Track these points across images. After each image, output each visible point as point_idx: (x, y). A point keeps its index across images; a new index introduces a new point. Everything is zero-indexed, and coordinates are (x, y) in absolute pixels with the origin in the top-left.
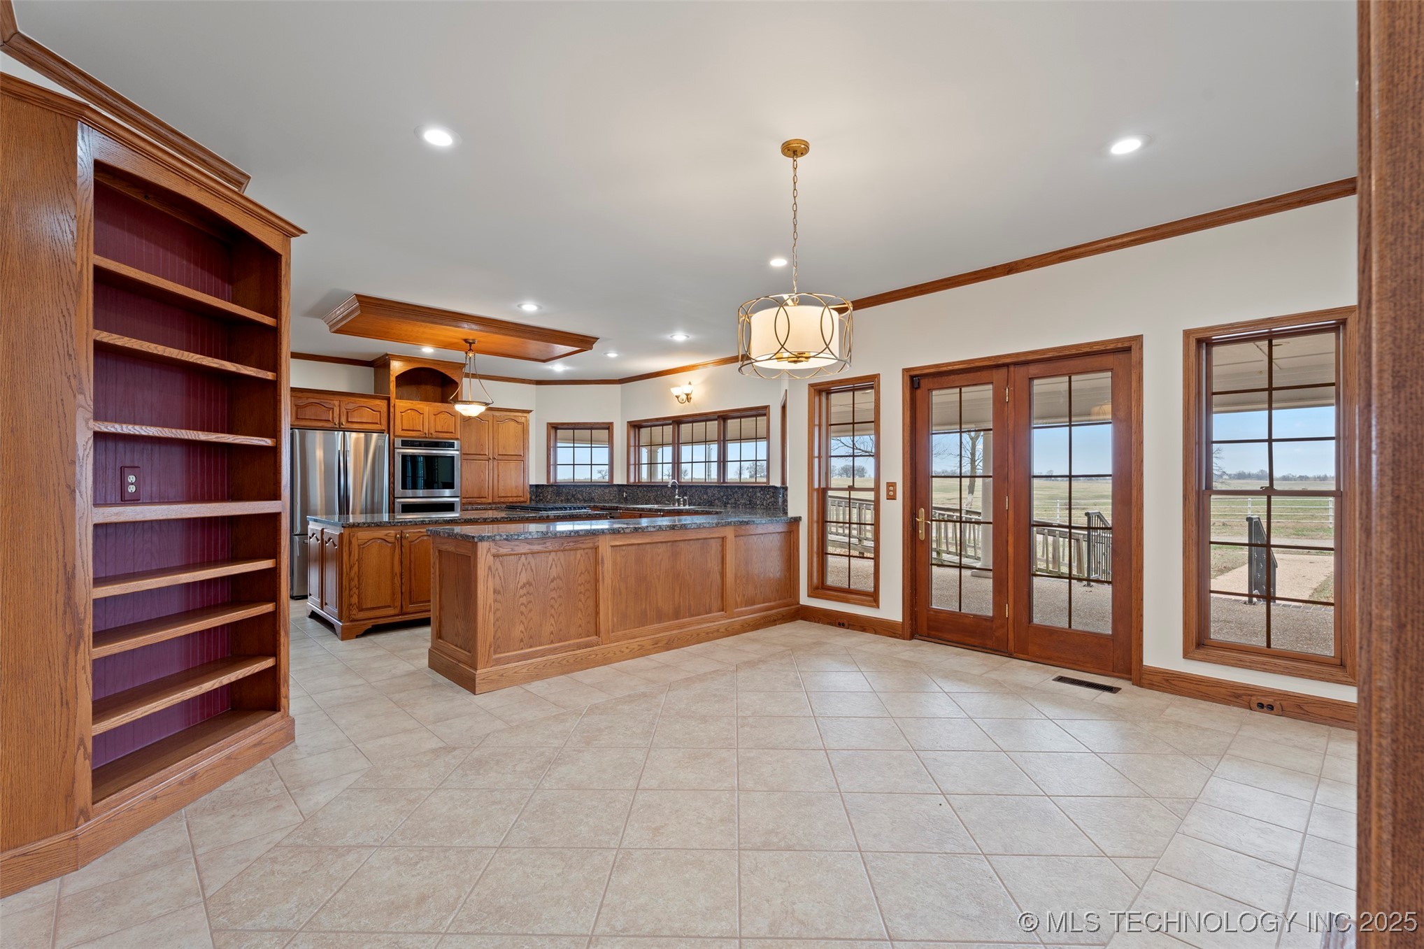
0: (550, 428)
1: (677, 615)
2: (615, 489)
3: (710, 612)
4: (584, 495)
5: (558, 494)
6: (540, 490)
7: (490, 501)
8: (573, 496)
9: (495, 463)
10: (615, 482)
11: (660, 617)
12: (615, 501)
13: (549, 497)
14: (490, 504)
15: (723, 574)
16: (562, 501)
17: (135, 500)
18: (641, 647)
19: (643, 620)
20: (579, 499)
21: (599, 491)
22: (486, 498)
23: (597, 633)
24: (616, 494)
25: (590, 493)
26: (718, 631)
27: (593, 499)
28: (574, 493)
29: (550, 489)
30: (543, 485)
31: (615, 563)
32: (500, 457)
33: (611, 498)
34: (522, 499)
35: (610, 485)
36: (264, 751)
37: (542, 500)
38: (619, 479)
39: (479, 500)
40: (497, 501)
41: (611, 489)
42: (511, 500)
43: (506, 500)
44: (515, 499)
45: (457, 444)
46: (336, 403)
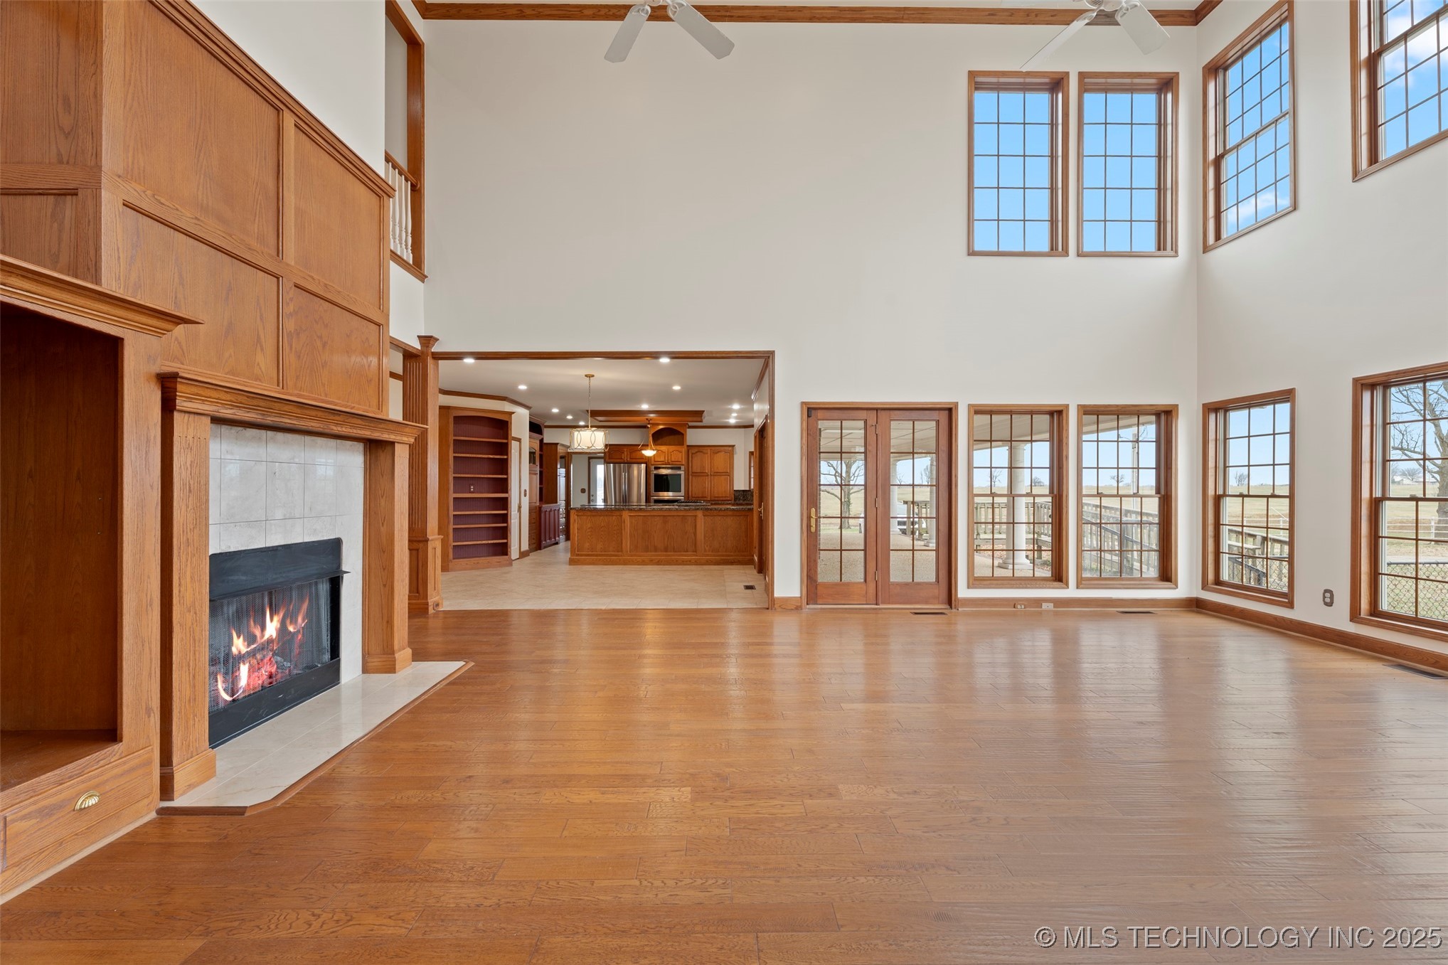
0: (750, 454)
1: (666, 550)
3: (687, 551)
7: (709, 497)
9: (712, 477)
11: (656, 549)
15: (695, 534)
17: (473, 492)
18: (643, 561)
19: (647, 549)
22: (706, 497)
23: (622, 551)
26: (690, 561)
29: (750, 493)
30: (746, 490)
31: (631, 523)
32: (715, 474)
34: (729, 498)
36: (500, 565)
39: (702, 499)
42: (722, 499)
43: (718, 499)
44: (724, 499)
45: (683, 468)
46: (625, 450)
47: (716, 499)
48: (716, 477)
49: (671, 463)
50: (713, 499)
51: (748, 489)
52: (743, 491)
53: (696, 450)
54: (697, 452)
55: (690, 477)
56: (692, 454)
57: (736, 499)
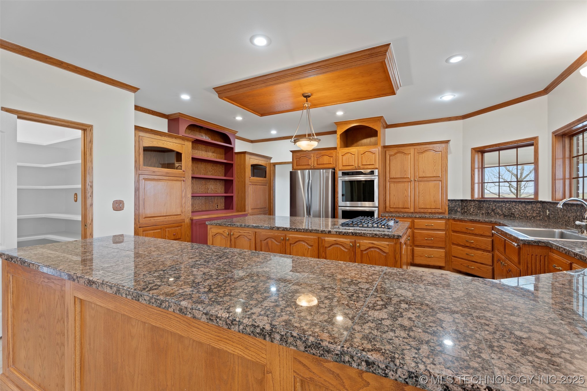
0: (474, 151)
2: (539, 205)
4: (504, 210)
5: (480, 208)
6: (464, 204)
7: (412, 210)
8: (493, 210)
9: (417, 183)
10: (540, 199)
12: (538, 218)
13: (472, 210)
14: (412, 213)
16: (483, 214)
20: (498, 213)
21: (520, 207)
22: (409, 208)
24: (540, 211)
25: (510, 209)
27: (513, 214)
28: (494, 208)
29: (473, 204)
30: (466, 200)
32: (420, 179)
33: (534, 215)
34: (440, 211)
35: (534, 202)
37: (466, 212)
38: (545, 196)
39: (403, 210)
40: (418, 211)
41: (534, 205)
42: (430, 211)
43: (426, 211)
44: (433, 211)
45: (376, 172)
46: (312, 155)
47: (422, 211)
48: (422, 183)
49: (362, 167)
50: (418, 210)
51: (469, 198)
52: (462, 201)
53: (396, 151)
54: (396, 153)
55: (388, 184)
56: (390, 156)
57: (451, 210)
